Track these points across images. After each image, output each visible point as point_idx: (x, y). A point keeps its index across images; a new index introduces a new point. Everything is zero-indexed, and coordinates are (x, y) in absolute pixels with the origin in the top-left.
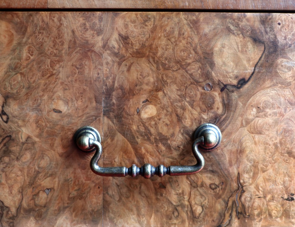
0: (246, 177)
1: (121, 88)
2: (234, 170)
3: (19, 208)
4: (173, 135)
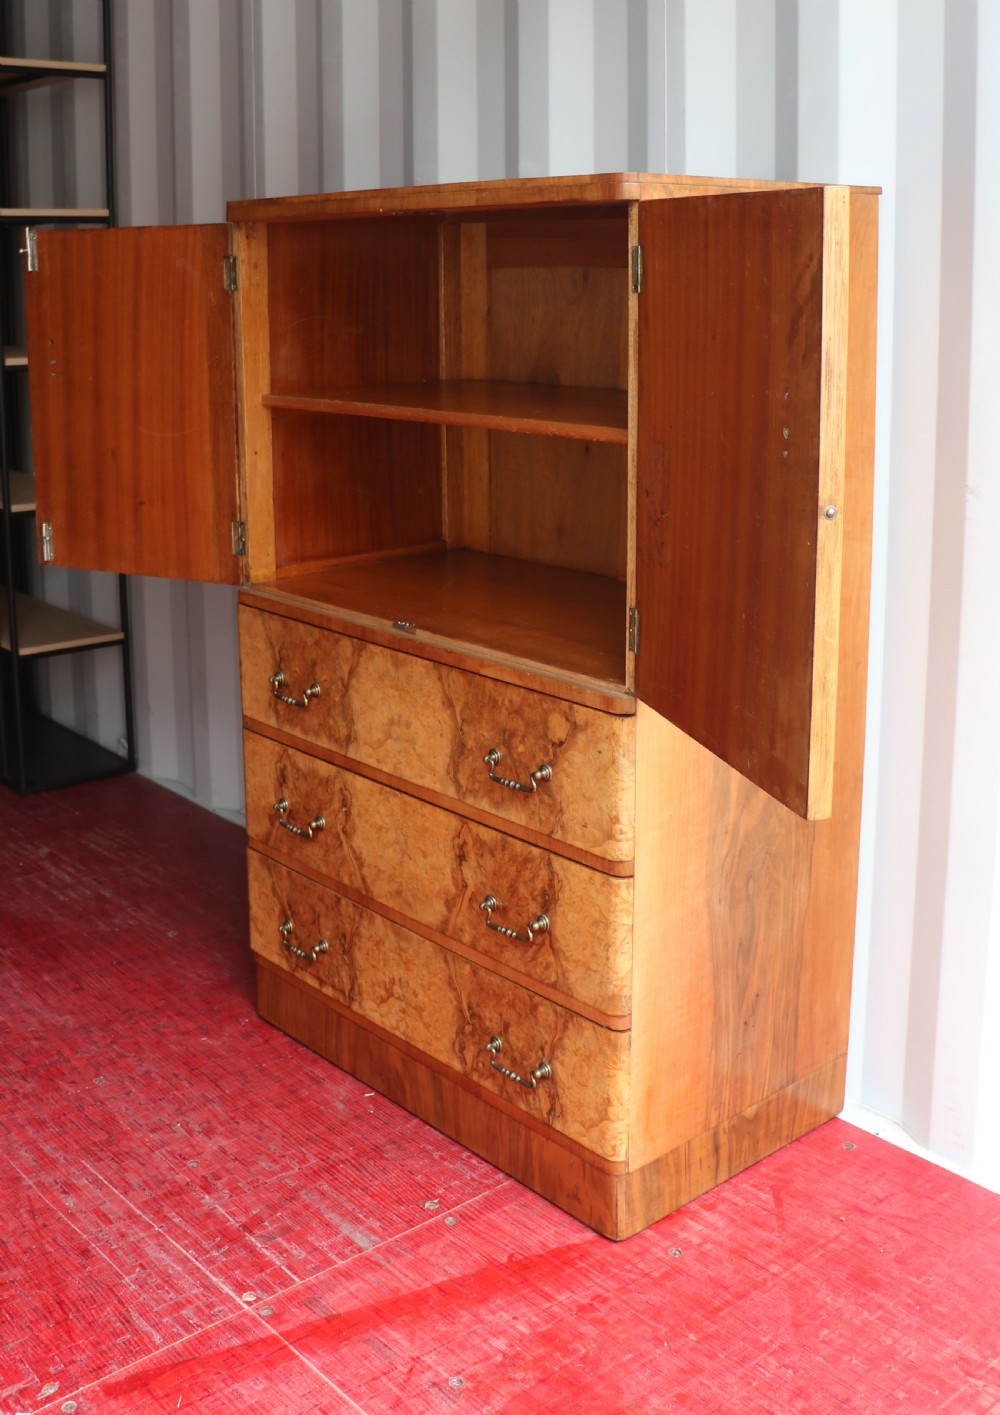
0: (564, 805)
2: (558, 798)
3: (466, 789)
4: (531, 766)
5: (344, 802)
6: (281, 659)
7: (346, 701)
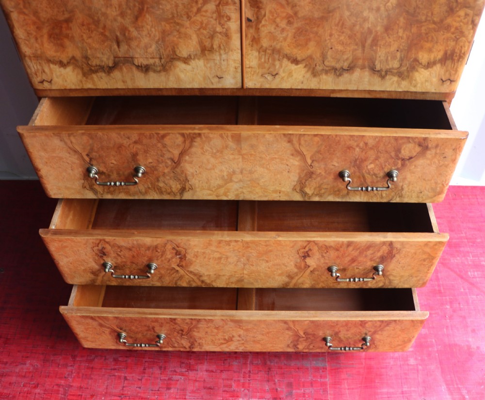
0: (405, 186)
2: (401, 184)
3: (313, 194)
4: (379, 173)
7: (178, 170)
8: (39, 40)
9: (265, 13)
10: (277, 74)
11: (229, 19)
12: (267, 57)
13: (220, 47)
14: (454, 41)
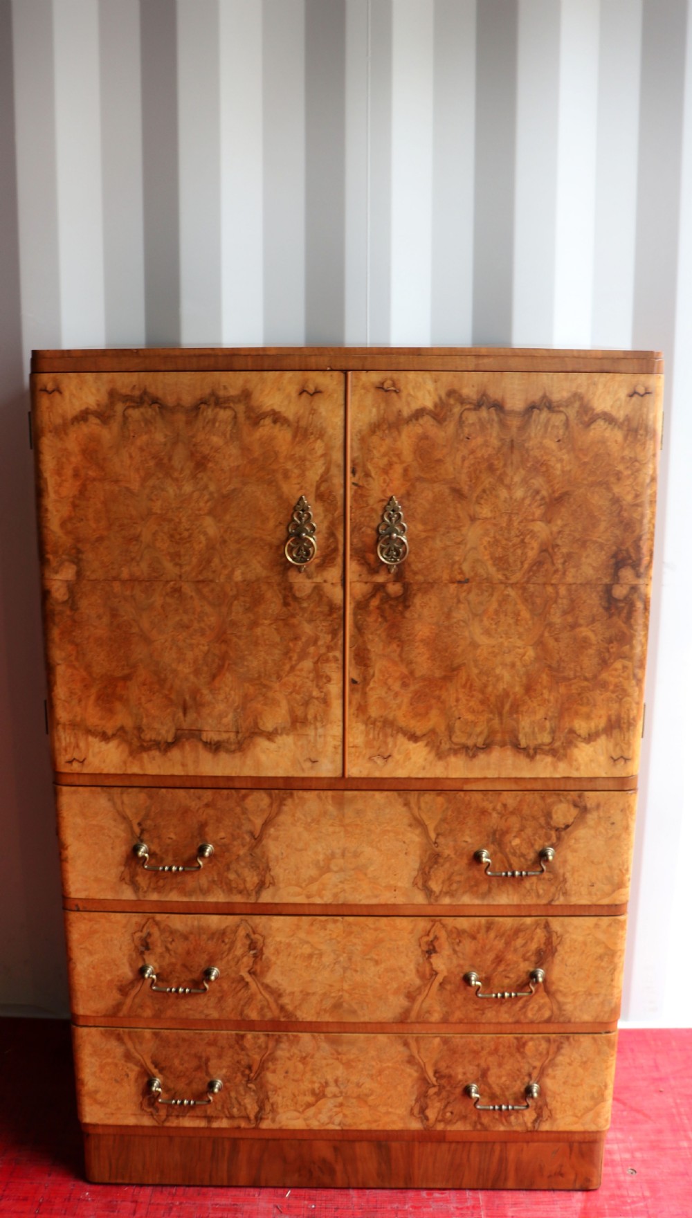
0: (568, 875)
1: (502, 830)
2: (561, 871)
3: (441, 892)
4: (528, 853)
5: (252, 945)
6: (142, 831)
7: (258, 851)
8: (83, 703)
9: (374, 673)
10: (390, 756)
11: (329, 680)
12: (376, 732)
13: (315, 718)
14: (616, 702)
